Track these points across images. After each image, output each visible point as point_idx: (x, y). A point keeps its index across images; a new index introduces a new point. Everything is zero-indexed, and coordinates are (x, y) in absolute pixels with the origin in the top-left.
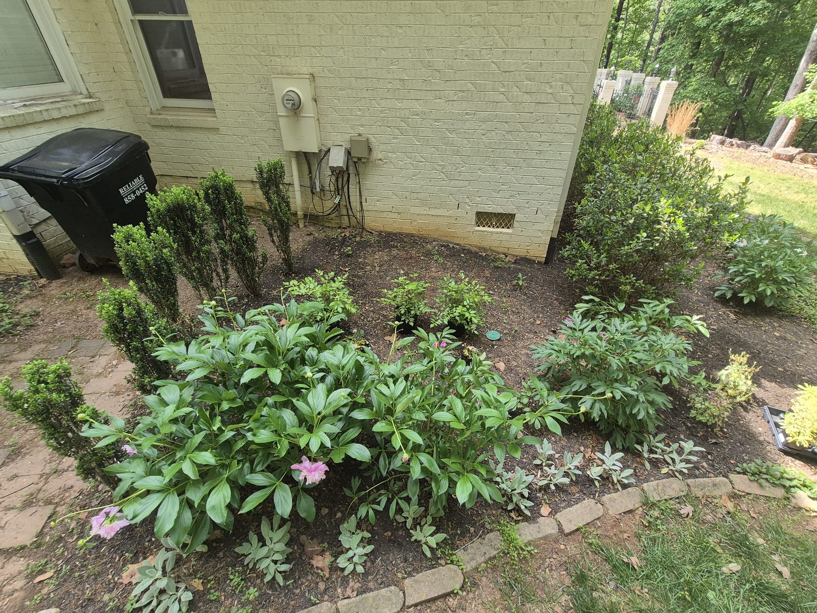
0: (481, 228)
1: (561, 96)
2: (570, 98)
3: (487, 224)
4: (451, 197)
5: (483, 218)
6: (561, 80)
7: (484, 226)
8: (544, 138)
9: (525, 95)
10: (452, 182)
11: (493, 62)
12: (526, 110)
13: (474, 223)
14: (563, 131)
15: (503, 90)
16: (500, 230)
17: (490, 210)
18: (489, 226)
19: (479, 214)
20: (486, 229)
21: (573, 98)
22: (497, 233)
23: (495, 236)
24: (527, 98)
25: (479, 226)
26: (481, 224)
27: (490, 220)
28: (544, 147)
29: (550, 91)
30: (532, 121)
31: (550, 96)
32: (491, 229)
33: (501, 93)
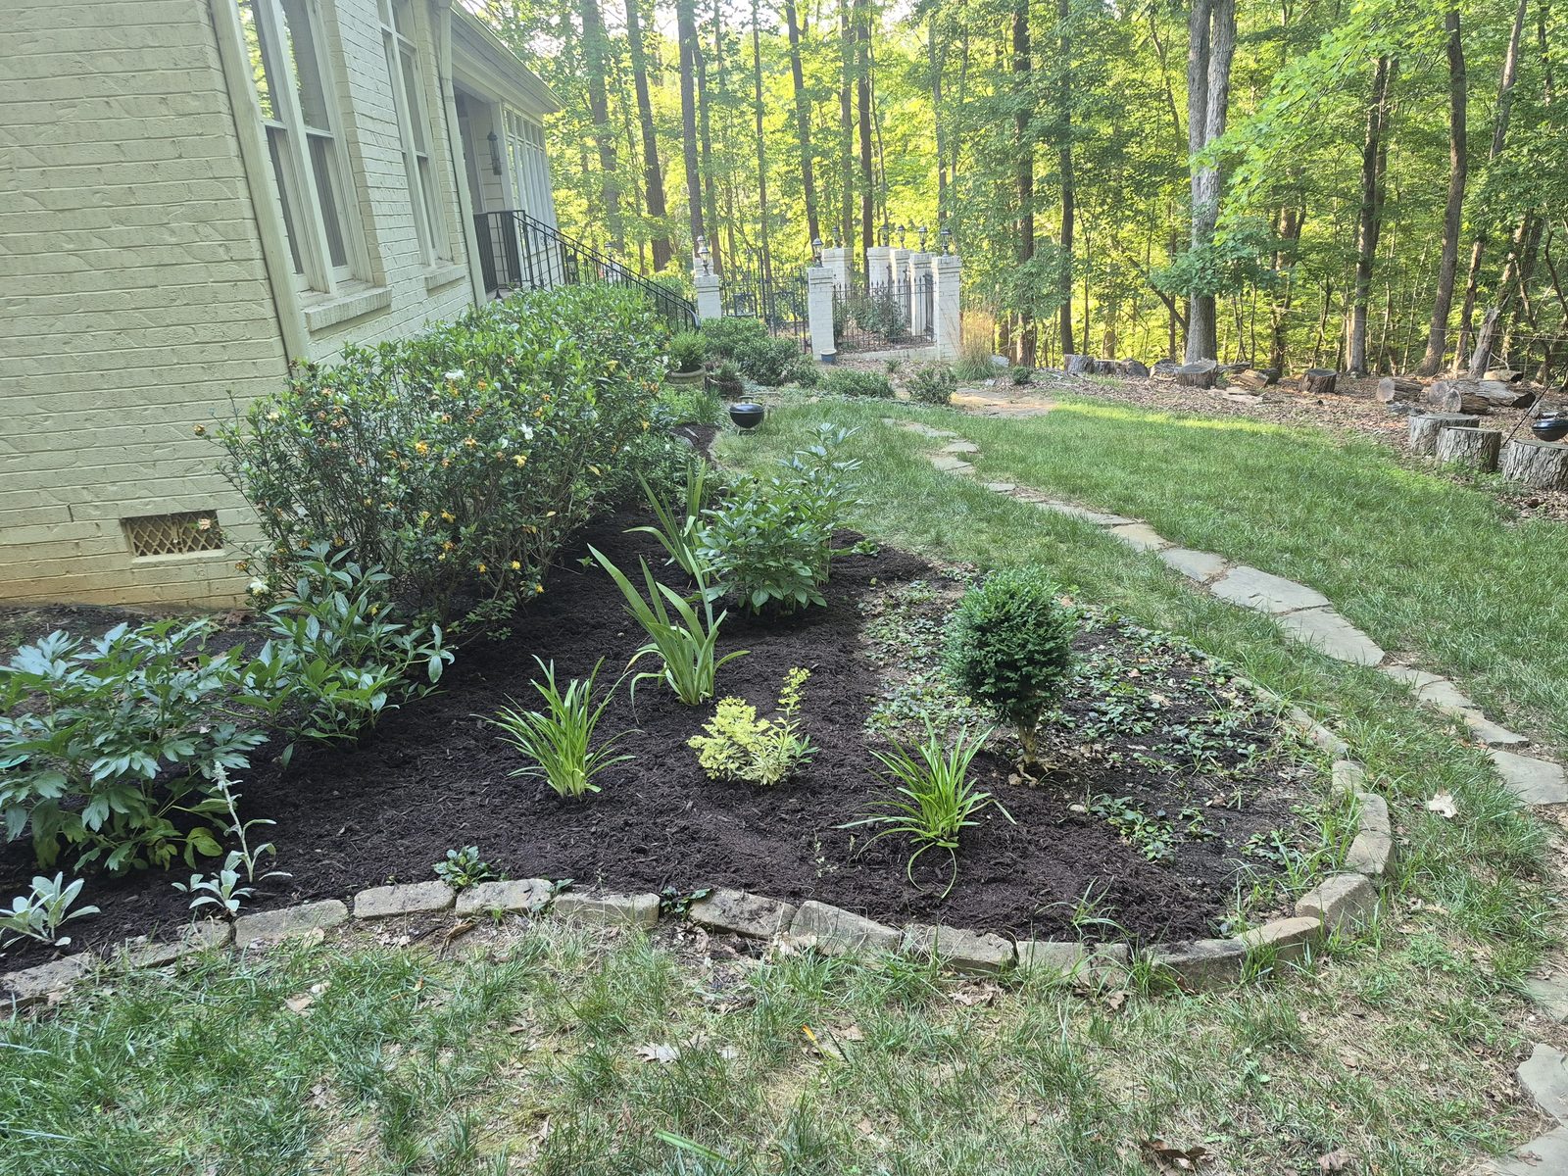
0: (150, 558)
1: (201, 247)
2: (221, 250)
3: (161, 545)
4: (43, 493)
5: (145, 531)
6: (185, 217)
7: (156, 553)
8: (203, 335)
9: (125, 253)
10: (35, 458)
11: (25, 194)
12: (140, 283)
13: (123, 547)
14: (238, 317)
15: (71, 246)
16: (197, 554)
17: (150, 511)
18: (170, 551)
19: (128, 523)
20: (164, 557)
21: (228, 249)
22: (190, 562)
23: (188, 572)
24: (129, 257)
25: (143, 554)
26: (148, 545)
27: (166, 534)
28: (213, 353)
29: (174, 240)
30: (164, 303)
31: (177, 250)
32: (176, 557)
33: (70, 252)
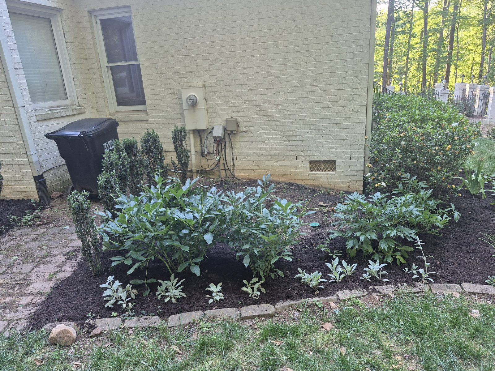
0: (314, 172)
1: (353, 84)
2: (358, 85)
3: (318, 169)
4: (291, 152)
5: (315, 165)
6: (351, 75)
7: (316, 171)
8: (346, 110)
9: (331, 86)
10: (291, 142)
11: (308, 70)
12: (332, 94)
13: (308, 169)
14: (358, 105)
15: (317, 84)
16: (327, 172)
17: (318, 159)
18: (319, 171)
19: (311, 162)
20: (317, 172)
21: (360, 85)
22: (325, 175)
23: (324, 177)
24: (332, 87)
25: (312, 171)
26: (314, 169)
27: (319, 166)
28: (348, 115)
29: (345, 82)
30: (338, 100)
31: (346, 85)
32: (321, 173)
33: (316, 86)
